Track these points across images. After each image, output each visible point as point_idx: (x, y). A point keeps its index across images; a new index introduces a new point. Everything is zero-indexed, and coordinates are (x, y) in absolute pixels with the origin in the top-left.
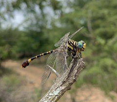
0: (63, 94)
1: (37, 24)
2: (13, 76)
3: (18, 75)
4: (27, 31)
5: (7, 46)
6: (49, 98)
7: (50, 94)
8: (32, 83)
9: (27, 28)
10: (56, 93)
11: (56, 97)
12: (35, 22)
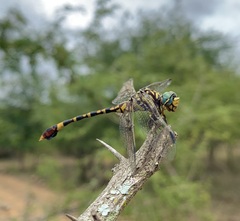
0: (135, 193)
1: (23, 93)
6: (111, 199)
11: (125, 198)
12: (19, 89)
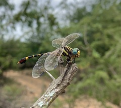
0: (57, 96)
2: (14, 86)
3: (19, 84)
4: (28, 42)
5: (9, 57)
7: (46, 96)
8: (32, 93)
9: (29, 40)
10: (51, 94)
11: (51, 98)
